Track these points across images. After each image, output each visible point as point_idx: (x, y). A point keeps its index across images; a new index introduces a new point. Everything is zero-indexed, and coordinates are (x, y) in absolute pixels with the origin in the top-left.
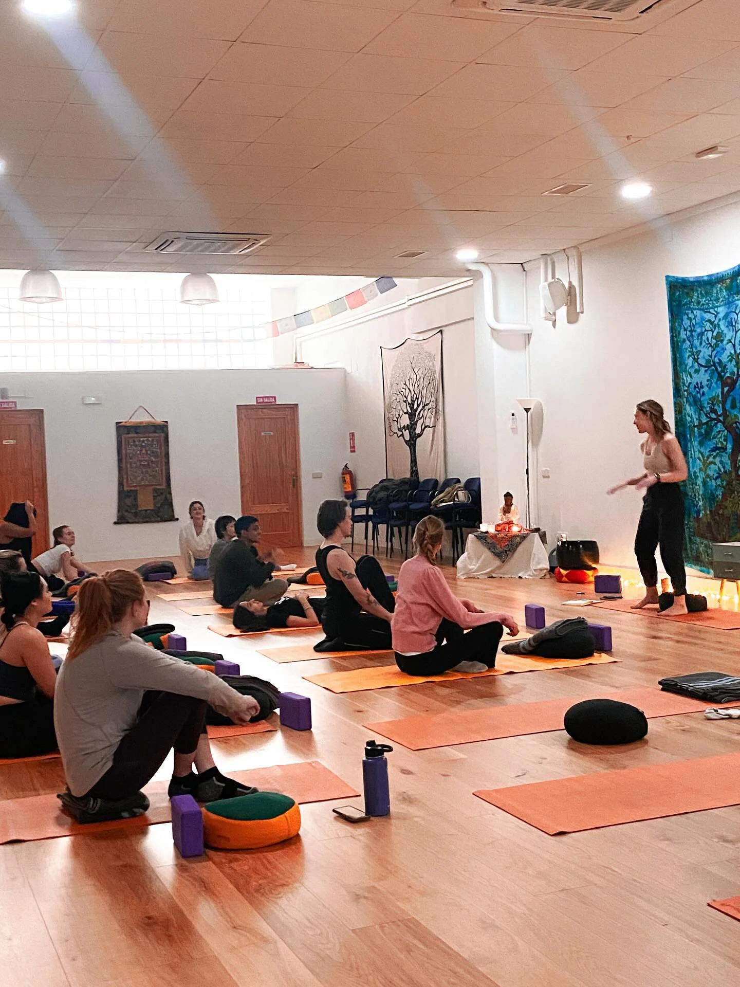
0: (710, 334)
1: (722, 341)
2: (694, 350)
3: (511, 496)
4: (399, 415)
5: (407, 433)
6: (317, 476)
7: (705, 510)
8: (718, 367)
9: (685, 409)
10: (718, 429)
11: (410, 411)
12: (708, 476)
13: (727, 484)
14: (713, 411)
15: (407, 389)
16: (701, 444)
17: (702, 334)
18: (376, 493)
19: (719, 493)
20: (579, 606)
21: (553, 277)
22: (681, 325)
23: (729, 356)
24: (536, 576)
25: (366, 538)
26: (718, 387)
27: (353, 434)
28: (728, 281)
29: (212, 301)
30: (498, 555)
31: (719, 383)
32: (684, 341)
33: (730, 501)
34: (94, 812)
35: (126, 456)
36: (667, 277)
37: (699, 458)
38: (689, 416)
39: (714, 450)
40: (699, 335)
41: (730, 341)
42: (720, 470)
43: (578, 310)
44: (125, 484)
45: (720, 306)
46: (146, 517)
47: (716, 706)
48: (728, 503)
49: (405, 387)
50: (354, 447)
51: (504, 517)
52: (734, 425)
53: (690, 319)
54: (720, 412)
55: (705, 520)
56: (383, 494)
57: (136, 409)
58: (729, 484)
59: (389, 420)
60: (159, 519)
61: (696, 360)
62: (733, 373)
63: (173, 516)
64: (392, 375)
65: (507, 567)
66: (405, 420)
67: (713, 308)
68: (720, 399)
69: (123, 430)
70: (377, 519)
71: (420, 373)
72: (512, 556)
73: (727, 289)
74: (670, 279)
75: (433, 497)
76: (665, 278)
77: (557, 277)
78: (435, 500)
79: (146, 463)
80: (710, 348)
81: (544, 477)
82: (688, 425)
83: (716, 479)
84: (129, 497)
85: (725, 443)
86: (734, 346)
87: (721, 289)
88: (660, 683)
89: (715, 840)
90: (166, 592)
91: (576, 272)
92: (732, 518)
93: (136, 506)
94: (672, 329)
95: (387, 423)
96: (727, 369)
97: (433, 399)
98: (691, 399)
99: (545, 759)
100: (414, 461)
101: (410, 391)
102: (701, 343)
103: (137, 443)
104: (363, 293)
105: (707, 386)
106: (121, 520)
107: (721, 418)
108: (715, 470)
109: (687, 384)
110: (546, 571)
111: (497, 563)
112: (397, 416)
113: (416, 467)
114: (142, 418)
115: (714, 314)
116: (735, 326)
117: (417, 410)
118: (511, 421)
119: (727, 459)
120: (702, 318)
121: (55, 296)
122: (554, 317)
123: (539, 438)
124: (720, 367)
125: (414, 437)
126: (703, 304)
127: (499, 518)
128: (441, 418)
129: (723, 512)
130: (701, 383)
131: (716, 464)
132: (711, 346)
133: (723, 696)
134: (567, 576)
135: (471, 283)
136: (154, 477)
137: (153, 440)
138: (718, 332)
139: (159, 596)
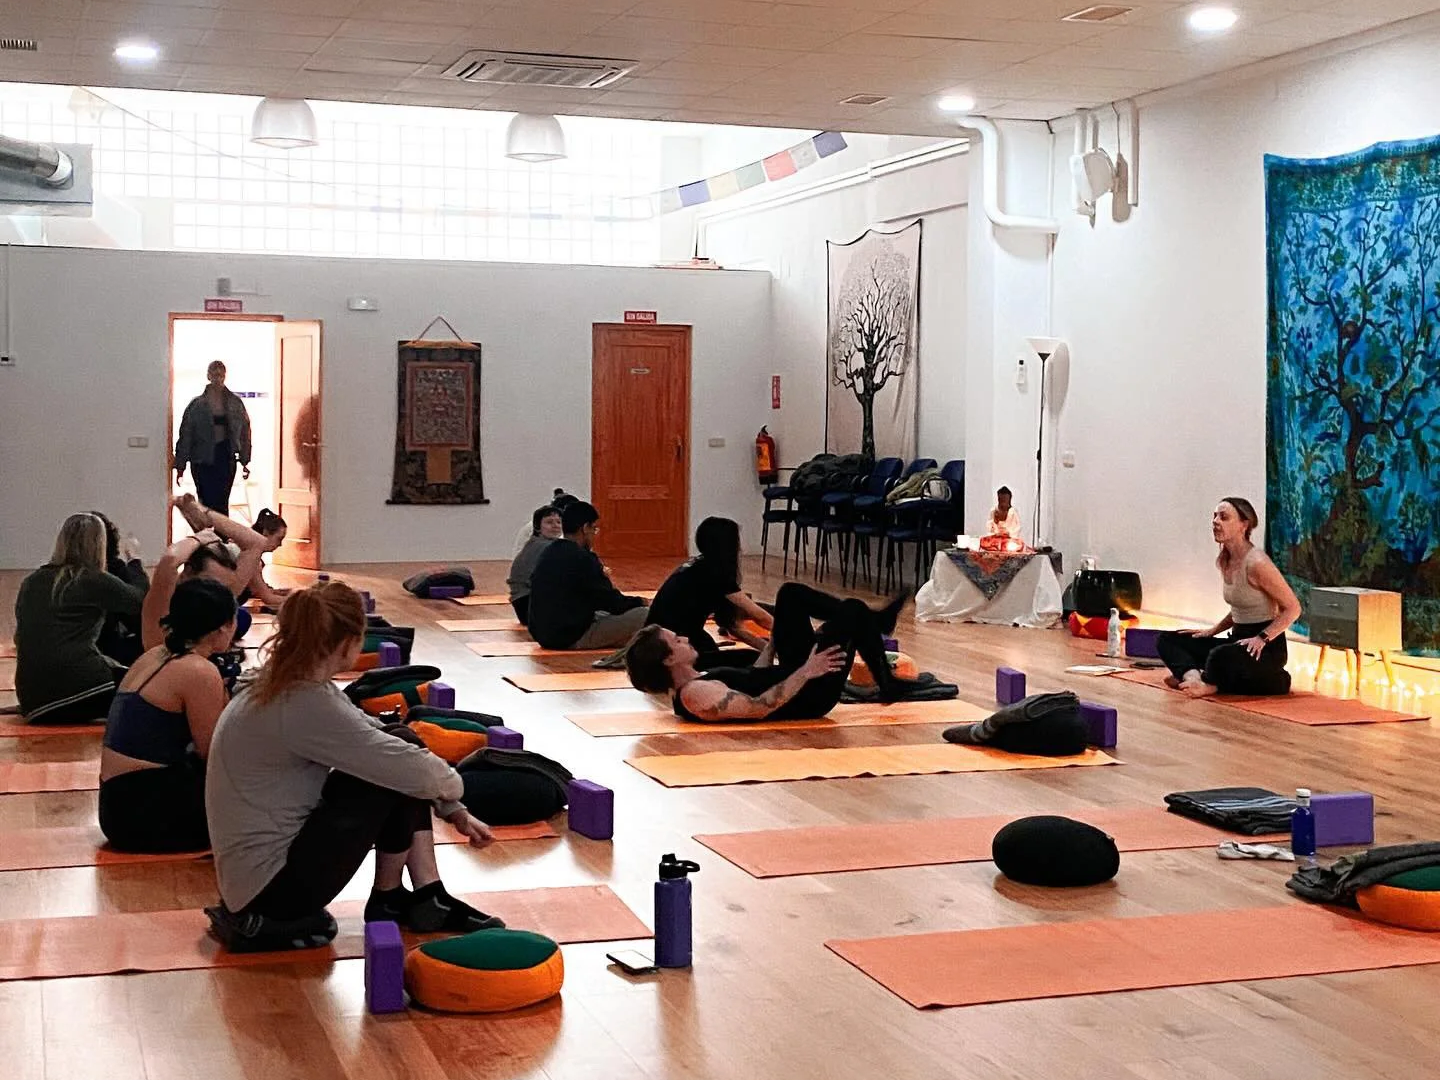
0: (1325, 252)
1: (1343, 264)
2: (1301, 276)
3: (1009, 493)
4: (849, 352)
5: (860, 383)
6: (716, 444)
7: (1305, 532)
8: (1335, 306)
9: (1283, 370)
10: (1330, 405)
11: (866, 347)
12: (1312, 479)
13: (1338, 494)
14: (1324, 374)
15: (864, 311)
16: (1304, 426)
17: (1313, 251)
18: (806, 476)
19: (1327, 506)
20: (1090, 675)
21: (1095, 145)
22: (1283, 233)
23: (1352, 289)
24: (1041, 623)
25: (786, 547)
26: (1332, 337)
27: (777, 379)
28: (1358, 169)
29: (554, 157)
30: (982, 587)
31: (1335, 331)
32: (1286, 260)
33: (1343, 521)
34: (251, 936)
35: (412, 394)
36: (1267, 157)
37: (1300, 450)
38: (1288, 380)
39: (1321, 437)
40: (1308, 253)
41: (1354, 265)
42: (1330, 471)
43: (1130, 201)
44: (407, 440)
45: (1343, 208)
46: (440, 496)
47: (1239, 840)
48: (1339, 524)
49: (860, 307)
50: (778, 399)
51: (995, 525)
52: (1354, 399)
53: (1296, 225)
54: (1334, 376)
55: (1303, 548)
56: (814, 479)
57: (431, 321)
58: (1342, 492)
59: (834, 359)
60: (458, 500)
61: (1302, 292)
62: (1356, 316)
63: (482, 495)
64: (842, 287)
65: (995, 607)
66: (859, 361)
67: (1333, 210)
68: (1335, 357)
69: (409, 354)
70: (803, 519)
71: (885, 286)
72: (1004, 590)
73: (1354, 180)
74: (1271, 160)
75: (891, 487)
76: (1262, 158)
77: (1099, 146)
78: (893, 492)
79: (443, 409)
80: (1325, 274)
81: (1066, 465)
82: (1286, 395)
83: (1322, 485)
84: (413, 461)
85: (1339, 428)
86: (1361, 273)
87: (1346, 181)
88: (1167, 799)
89: (1156, 1029)
90: (450, 618)
91: (1130, 139)
92: (1344, 549)
93: (424, 477)
94: (1270, 241)
95: (831, 364)
96: (1348, 309)
97: (903, 330)
98: (1291, 354)
99: (952, 901)
100: (868, 429)
101: (869, 315)
102: (1311, 266)
103: (430, 376)
104: (793, 156)
105: (1317, 334)
106: (398, 498)
107: (1336, 388)
108: (1322, 471)
109: (1287, 330)
110: (1054, 618)
111: (980, 600)
112: (847, 354)
113: (872, 438)
114: (438, 337)
115: (1332, 220)
116: (1364, 242)
117: (876, 346)
118: (1018, 373)
119: (1341, 451)
120: (1316, 226)
121: (305, 138)
122: (1091, 210)
123: (1062, 403)
124: (1338, 305)
125: (871, 389)
126: (1318, 204)
127: (989, 528)
128: (913, 361)
129: (1332, 539)
130: (1308, 329)
131: (1324, 461)
132: (1326, 271)
133: (1256, 824)
134: (1087, 626)
135: (966, 148)
136: (454, 431)
137: (455, 374)
138: (1338, 250)
139: (438, 622)
